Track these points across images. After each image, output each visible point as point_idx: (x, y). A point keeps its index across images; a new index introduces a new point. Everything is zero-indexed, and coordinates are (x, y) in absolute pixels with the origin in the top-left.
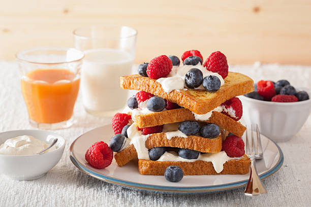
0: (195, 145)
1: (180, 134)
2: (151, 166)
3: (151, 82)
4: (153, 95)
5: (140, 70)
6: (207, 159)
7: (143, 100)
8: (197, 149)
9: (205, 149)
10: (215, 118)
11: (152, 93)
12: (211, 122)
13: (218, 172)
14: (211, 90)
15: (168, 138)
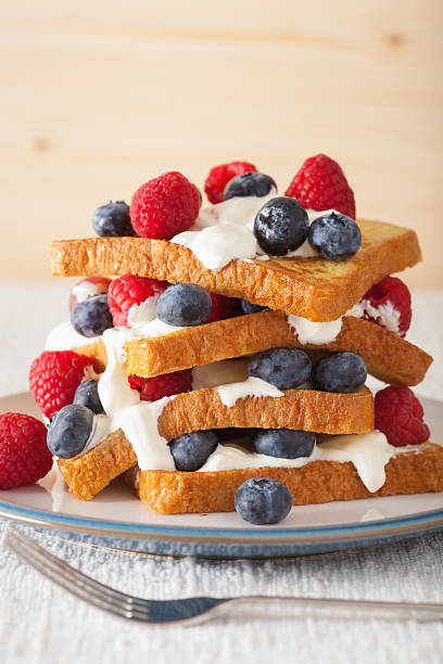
0: (308, 413)
1: (259, 387)
2: (189, 486)
3: (157, 246)
4: (164, 285)
5: (102, 222)
6: (339, 456)
7: (139, 300)
8: (313, 426)
9: (336, 422)
10: (351, 337)
11: (160, 276)
12: (343, 347)
13: (372, 489)
14: (340, 252)
15: (224, 403)
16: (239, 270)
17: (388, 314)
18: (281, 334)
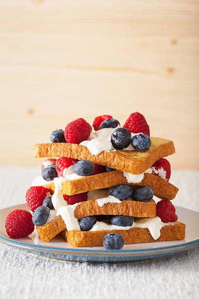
0: (131, 209)
1: (112, 199)
2: (85, 237)
3: (74, 146)
4: (77, 161)
5: (54, 137)
6: (143, 226)
7: (67, 166)
8: (132, 215)
9: (141, 212)
10: (147, 180)
11: (75, 157)
12: (144, 184)
13: (155, 239)
14: (143, 148)
15: (99, 205)
16: (105, 155)
17: (162, 172)
18: (121, 179)
